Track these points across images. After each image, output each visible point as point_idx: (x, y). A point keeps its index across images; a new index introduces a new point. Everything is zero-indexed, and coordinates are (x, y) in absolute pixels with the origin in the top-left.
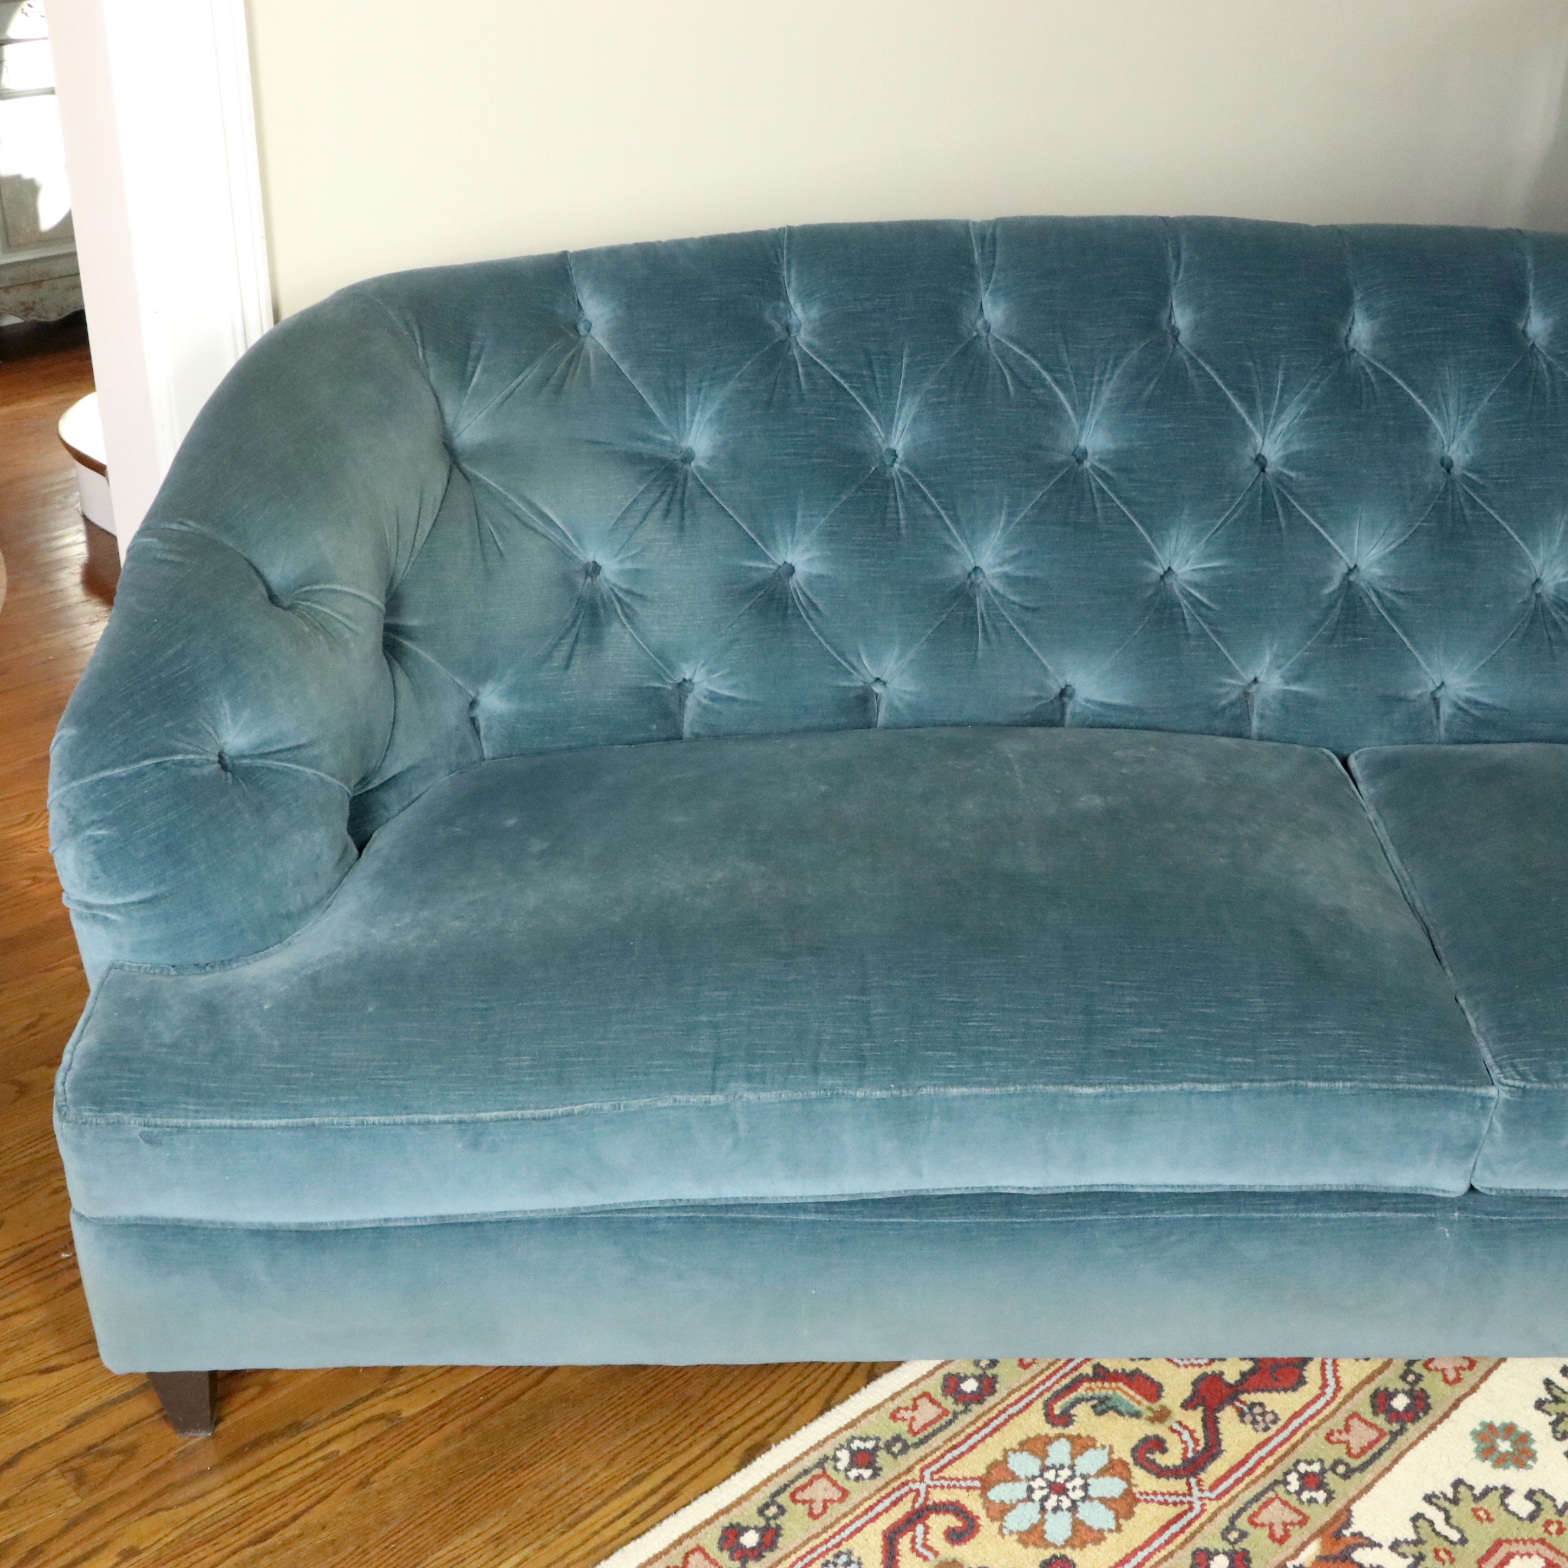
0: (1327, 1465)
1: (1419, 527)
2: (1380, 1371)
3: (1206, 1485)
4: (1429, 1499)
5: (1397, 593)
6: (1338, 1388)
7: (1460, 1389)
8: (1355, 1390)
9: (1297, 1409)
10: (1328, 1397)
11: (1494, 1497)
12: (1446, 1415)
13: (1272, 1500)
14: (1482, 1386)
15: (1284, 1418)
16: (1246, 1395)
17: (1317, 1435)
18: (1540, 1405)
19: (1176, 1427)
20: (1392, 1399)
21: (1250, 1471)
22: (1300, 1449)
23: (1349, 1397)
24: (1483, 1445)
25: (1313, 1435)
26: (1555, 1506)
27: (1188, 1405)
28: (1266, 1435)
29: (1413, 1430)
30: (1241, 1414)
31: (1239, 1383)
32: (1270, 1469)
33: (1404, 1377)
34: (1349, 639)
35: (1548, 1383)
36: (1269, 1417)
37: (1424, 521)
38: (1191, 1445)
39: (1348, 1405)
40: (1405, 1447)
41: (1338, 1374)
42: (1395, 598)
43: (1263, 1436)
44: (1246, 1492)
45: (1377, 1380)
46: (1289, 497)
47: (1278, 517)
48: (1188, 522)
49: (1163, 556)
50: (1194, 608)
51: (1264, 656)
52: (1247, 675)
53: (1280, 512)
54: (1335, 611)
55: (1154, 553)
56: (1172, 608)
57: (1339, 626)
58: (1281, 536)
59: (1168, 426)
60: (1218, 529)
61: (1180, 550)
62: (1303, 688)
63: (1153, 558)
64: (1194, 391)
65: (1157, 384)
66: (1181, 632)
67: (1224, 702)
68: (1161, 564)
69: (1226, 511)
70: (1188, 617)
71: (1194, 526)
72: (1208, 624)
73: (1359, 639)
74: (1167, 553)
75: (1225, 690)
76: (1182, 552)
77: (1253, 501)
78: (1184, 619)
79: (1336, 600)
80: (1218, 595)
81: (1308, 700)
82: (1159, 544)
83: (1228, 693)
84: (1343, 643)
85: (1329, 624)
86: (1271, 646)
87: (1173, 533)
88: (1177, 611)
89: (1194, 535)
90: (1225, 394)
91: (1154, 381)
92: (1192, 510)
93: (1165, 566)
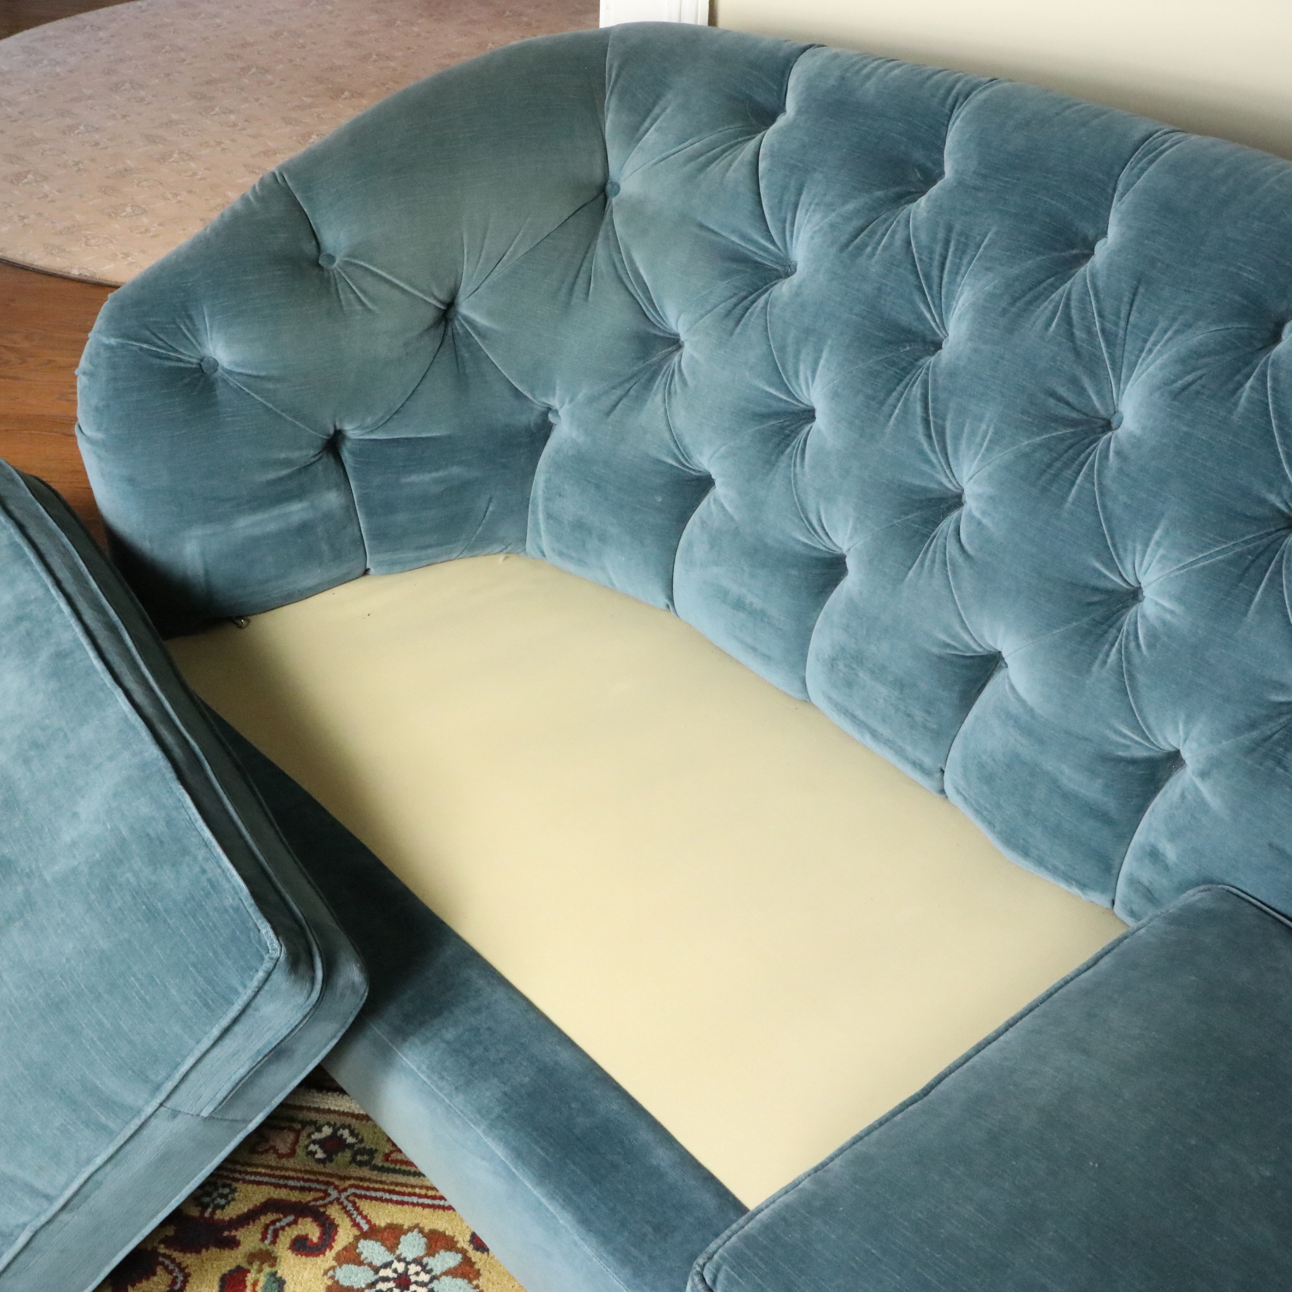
46: (1284, 572)
47: (1258, 587)
48: (1158, 544)
49: (1124, 568)
50: (1127, 638)
51: (1177, 731)
52: (1156, 740)
53: (1263, 584)
54: (1272, 724)
55: (1112, 559)
56: (1110, 626)
57: (1267, 744)
58: (1247, 611)
59: (1185, 429)
60: (1184, 567)
61: (1143, 570)
62: (1205, 789)
63: (1110, 563)
64: (1236, 404)
65: (1200, 378)
66: (1101, 656)
67: (1121, 753)
68: (1121, 575)
69: (1202, 552)
70: (1117, 645)
71: (1161, 551)
72: (1129, 662)
73: (1280, 771)
74: (1129, 567)
75: (1123, 741)
76: (1145, 573)
77: (1241, 556)
78: (1112, 645)
79: (1281, 714)
80: (1154, 637)
81: (1203, 805)
82: (1121, 552)
83: (1127, 747)
84: (1261, 764)
85: (1255, 734)
86: (1186, 723)
87: (1139, 547)
88: (1113, 631)
89: (1159, 561)
90: (1270, 422)
91: (1199, 373)
92: (1167, 532)
93: (1132, 581)
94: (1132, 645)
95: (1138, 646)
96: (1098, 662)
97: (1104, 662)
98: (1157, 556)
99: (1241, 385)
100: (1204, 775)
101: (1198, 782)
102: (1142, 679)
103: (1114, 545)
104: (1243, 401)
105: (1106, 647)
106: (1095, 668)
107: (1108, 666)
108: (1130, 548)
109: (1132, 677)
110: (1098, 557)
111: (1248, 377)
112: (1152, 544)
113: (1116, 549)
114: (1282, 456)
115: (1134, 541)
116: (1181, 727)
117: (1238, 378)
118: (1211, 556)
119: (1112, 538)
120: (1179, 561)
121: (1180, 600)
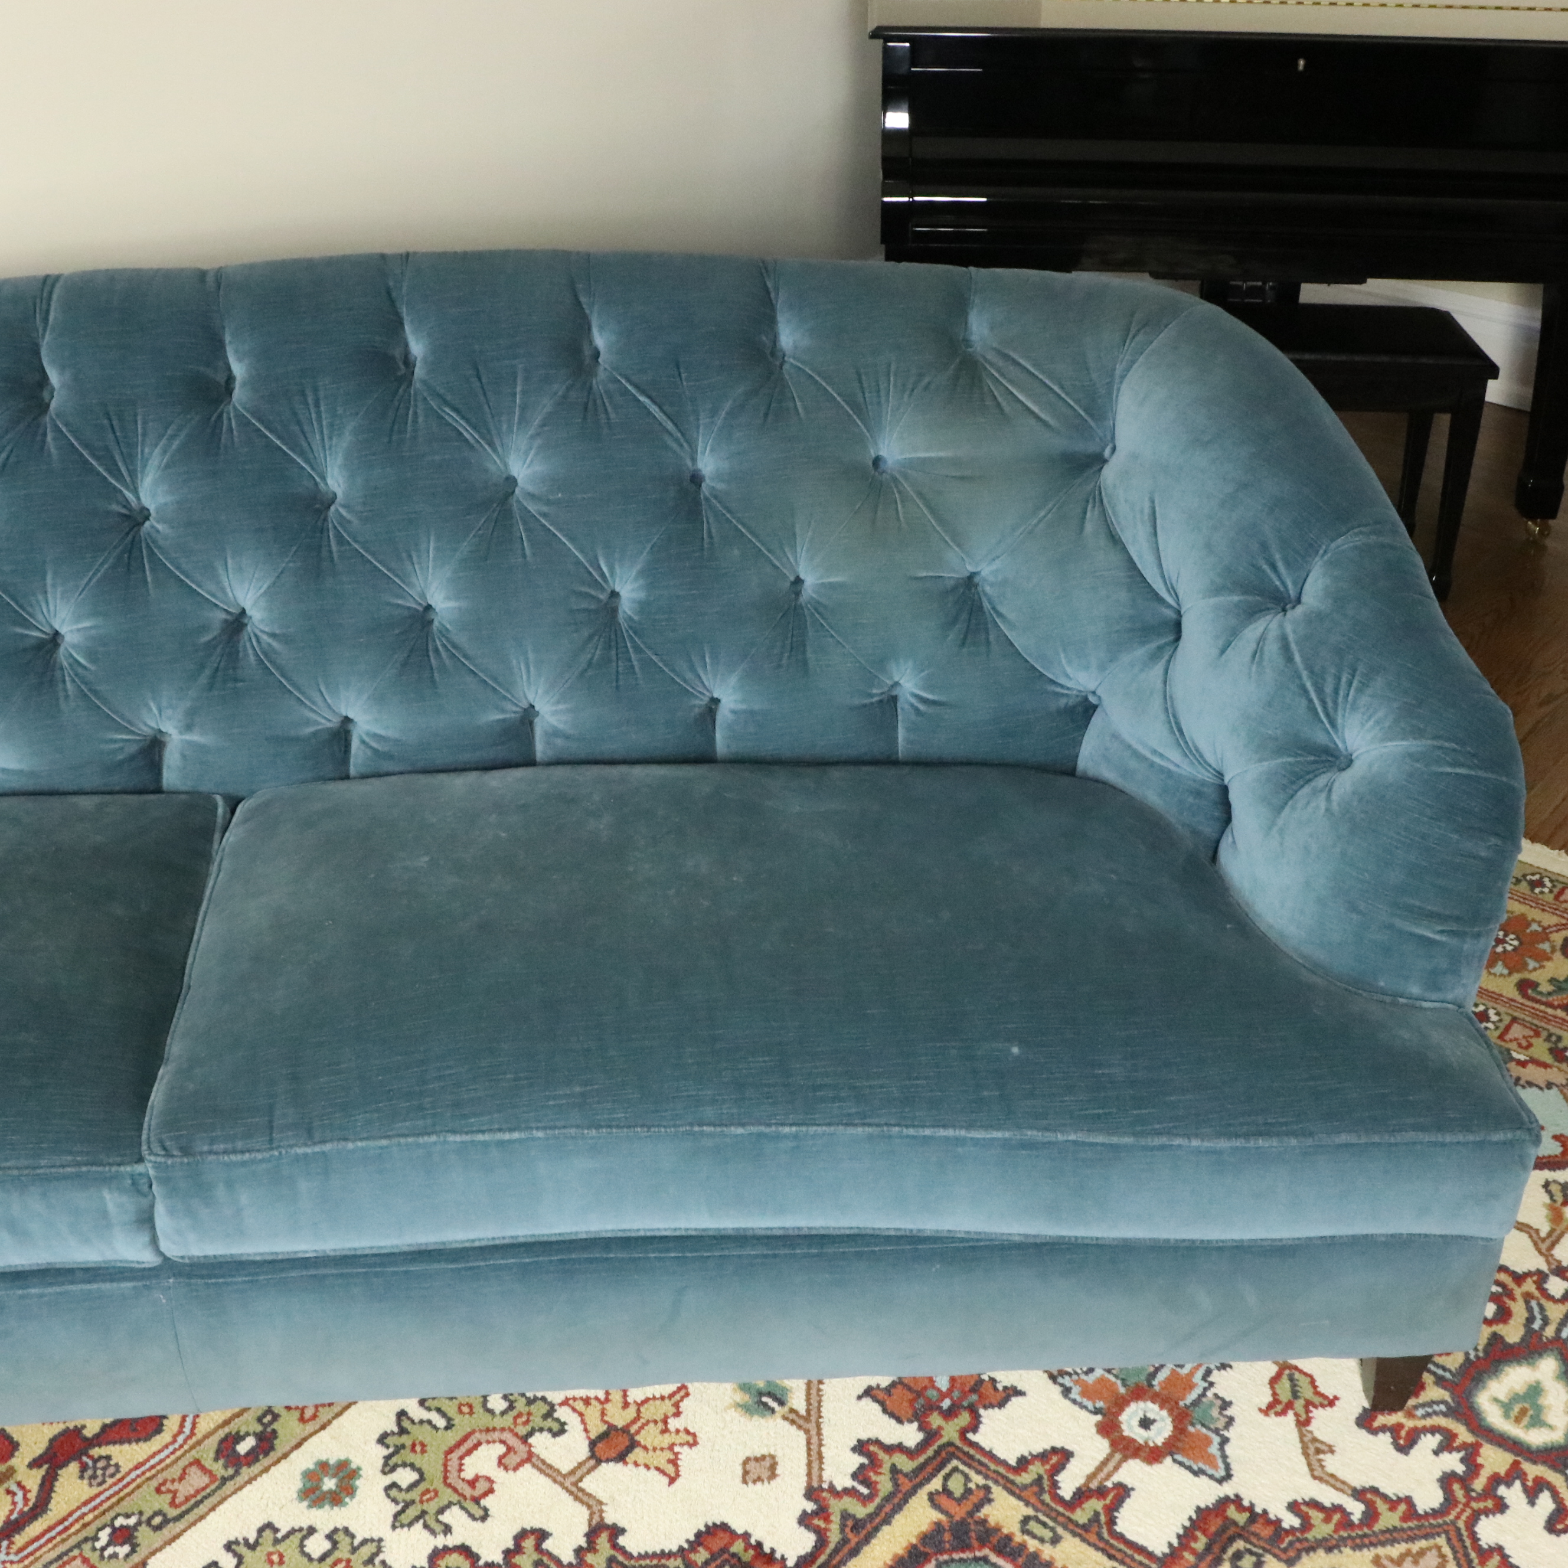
0: (144, 1518)
1: (284, 568)
2: (238, 1415)
3: (15, 1548)
4: (229, 1547)
5: (273, 635)
6: (192, 1433)
7: (310, 1427)
8: (207, 1436)
9: (141, 1460)
10: (176, 1445)
11: (295, 1539)
12: (285, 1456)
13: (74, 1558)
14: (335, 1422)
15: (124, 1470)
16: (97, 1449)
17: (148, 1486)
18: (382, 1440)
19: (14, 1488)
20: (238, 1443)
21: (66, 1529)
22: (124, 1503)
23: (199, 1443)
24: (308, 1485)
25: (145, 1487)
26: (352, 1543)
27: (35, 1464)
28: (101, 1489)
29: (246, 1472)
30: (84, 1468)
31: (97, 1436)
32: (85, 1526)
33: (260, 1420)
34: (230, 685)
35: (402, 1414)
36: (112, 1470)
37: (290, 562)
38: (20, 1506)
39: (193, 1452)
40: (228, 1493)
41: (197, 1420)
42: (270, 640)
43: (95, 1490)
44: (52, 1552)
45: (232, 1424)
46: (156, 550)
47: (144, 571)
48: (54, 586)
49: (37, 621)
50: (72, 670)
51: (150, 710)
52: (139, 729)
53: (147, 567)
54: (213, 658)
55: (25, 619)
56: (53, 670)
57: (219, 674)
58: (148, 591)
59: (23, 492)
60: (83, 590)
61: (52, 614)
62: (195, 737)
63: (26, 624)
64: (49, 455)
65: (12, 451)
66: (61, 694)
67: (120, 757)
68: (37, 628)
69: (88, 571)
70: (67, 678)
71: (59, 589)
72: (86, 683)
73: (240, 684)
74: (40, 617)
75: (117, 746)
76: (55, 616)
77: (119, 558)
78: (64, 681)
79: (215, 648)
80: (92, 655)
81: (201, 748)
82: (29, 609)
83: (122, 749)
84: (224, 689)
85: (208, 672)
86: (154, 699)
87: (40, 597)
88: (58, 673)
89: (62, 598)
90: (82, 455)
91: (9, 448)
92: (56, 574)
93: (47, 629)
94: (80, 670)
95: (85, 668)
96: (62, 700)
97: (67, 697)
98: (59, 596)
99: (44, 442)
100: (189, 728)
101: (188, 737)
102: (102, 688)
103: (21, 607)
104: (53, 450)
105: (61, 686)
106: (63, 705)
107: (72, 697)
108: (34, 602)
109: (95, 693)
110: (15, 623)
111: (45, 435)
112: (49, 589)
113: (24, 610)
114: (105, 474)
115: (34, 595)
116: (152, 705)
117: (39, 438)
118: (98, 570)
119: (17, 603)
120: (77, 587)
121: (94, 614)
